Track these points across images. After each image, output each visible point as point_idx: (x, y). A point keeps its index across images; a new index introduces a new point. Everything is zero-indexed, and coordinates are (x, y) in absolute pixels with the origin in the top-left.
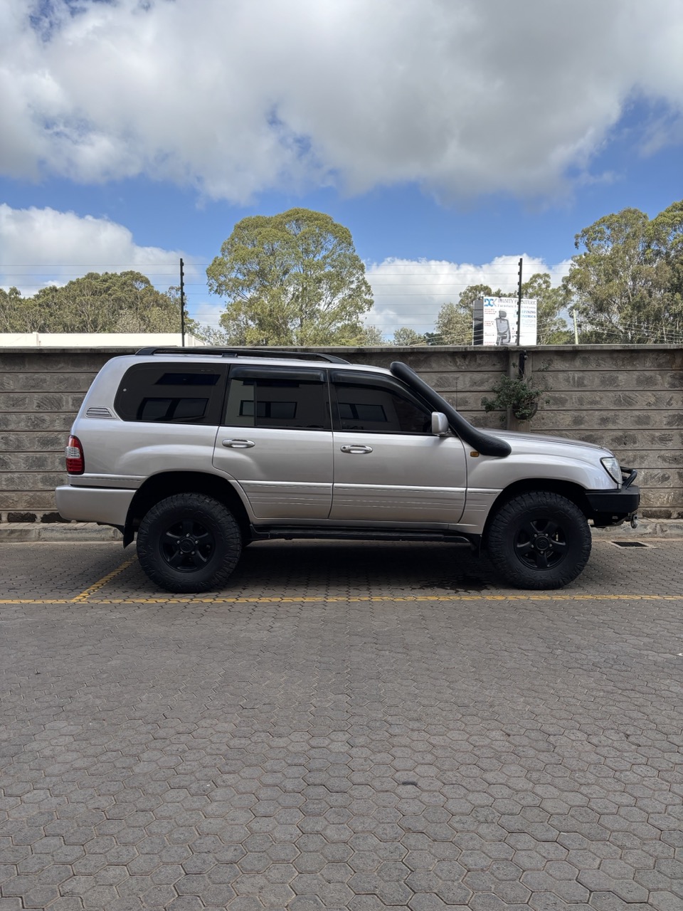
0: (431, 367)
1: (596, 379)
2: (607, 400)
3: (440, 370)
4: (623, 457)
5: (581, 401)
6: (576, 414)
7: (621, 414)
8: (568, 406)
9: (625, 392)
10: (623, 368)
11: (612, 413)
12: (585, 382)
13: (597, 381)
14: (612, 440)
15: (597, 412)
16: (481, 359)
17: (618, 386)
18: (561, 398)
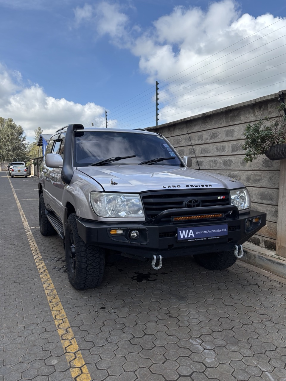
0: (241, 120)
3: (246, 121)
16: (271, 108)
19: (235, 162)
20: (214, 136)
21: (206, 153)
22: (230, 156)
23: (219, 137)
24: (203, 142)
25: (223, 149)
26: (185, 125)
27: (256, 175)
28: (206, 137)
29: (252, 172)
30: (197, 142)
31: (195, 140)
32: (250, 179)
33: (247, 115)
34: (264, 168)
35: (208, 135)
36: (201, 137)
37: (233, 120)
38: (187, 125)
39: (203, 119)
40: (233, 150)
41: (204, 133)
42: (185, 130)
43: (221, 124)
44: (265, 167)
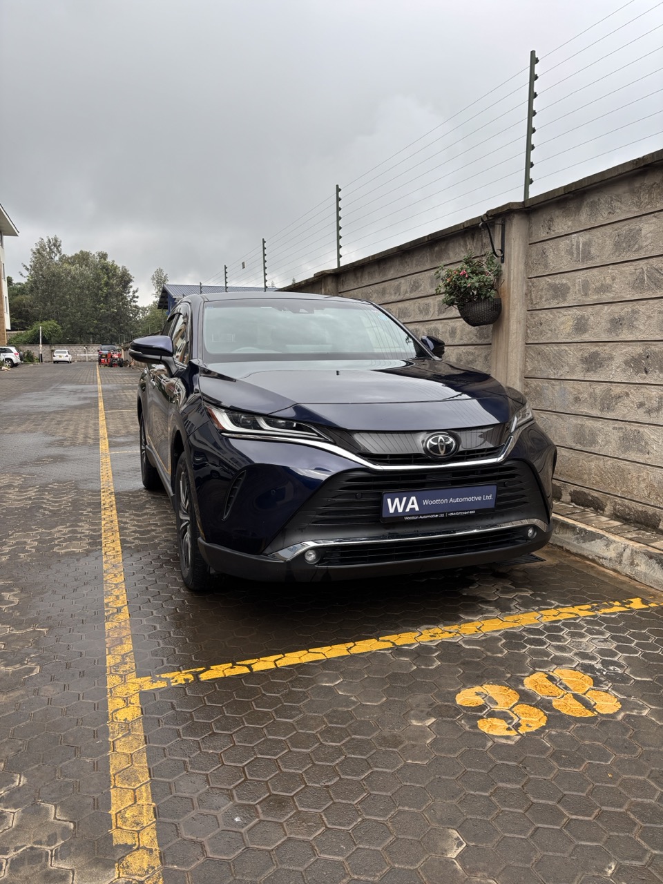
1: (608, 242)
2: (620, 282)
4: (642, 400)
5: (585, 286)
6: (577, 312)
7: (641, 307)
8: (571, 300)
9: (651, 260)
10: (649, 209)
11: (628, 308)
12: (593, 251)
13: (609, 244)
14: (626, 363)
15: (606, 307)
17: (641, 248)
18: (562, 285)
19: (443, 332)
20: (415, 287)
21: (405, 317)
22: (435, 322)
23: (422, 287)
24: (400, 298)
25: (426, 310)
26: (376, 267)
27: (468, 353)
28: (405, 288)
29: (463, 347)
30: (394, 298)
31: (391, 294)
32: (461, 360)
33: (457, 250)
34: (479, 342)
35: (408, 284)
36: (398, 289)
37: (439, 258)
38: (379, 267)
39: (401, 256)
40: (440, 312)
41: (402, 280)
42: (377, 274)
43: (424, 264)
44: (480, 338)
